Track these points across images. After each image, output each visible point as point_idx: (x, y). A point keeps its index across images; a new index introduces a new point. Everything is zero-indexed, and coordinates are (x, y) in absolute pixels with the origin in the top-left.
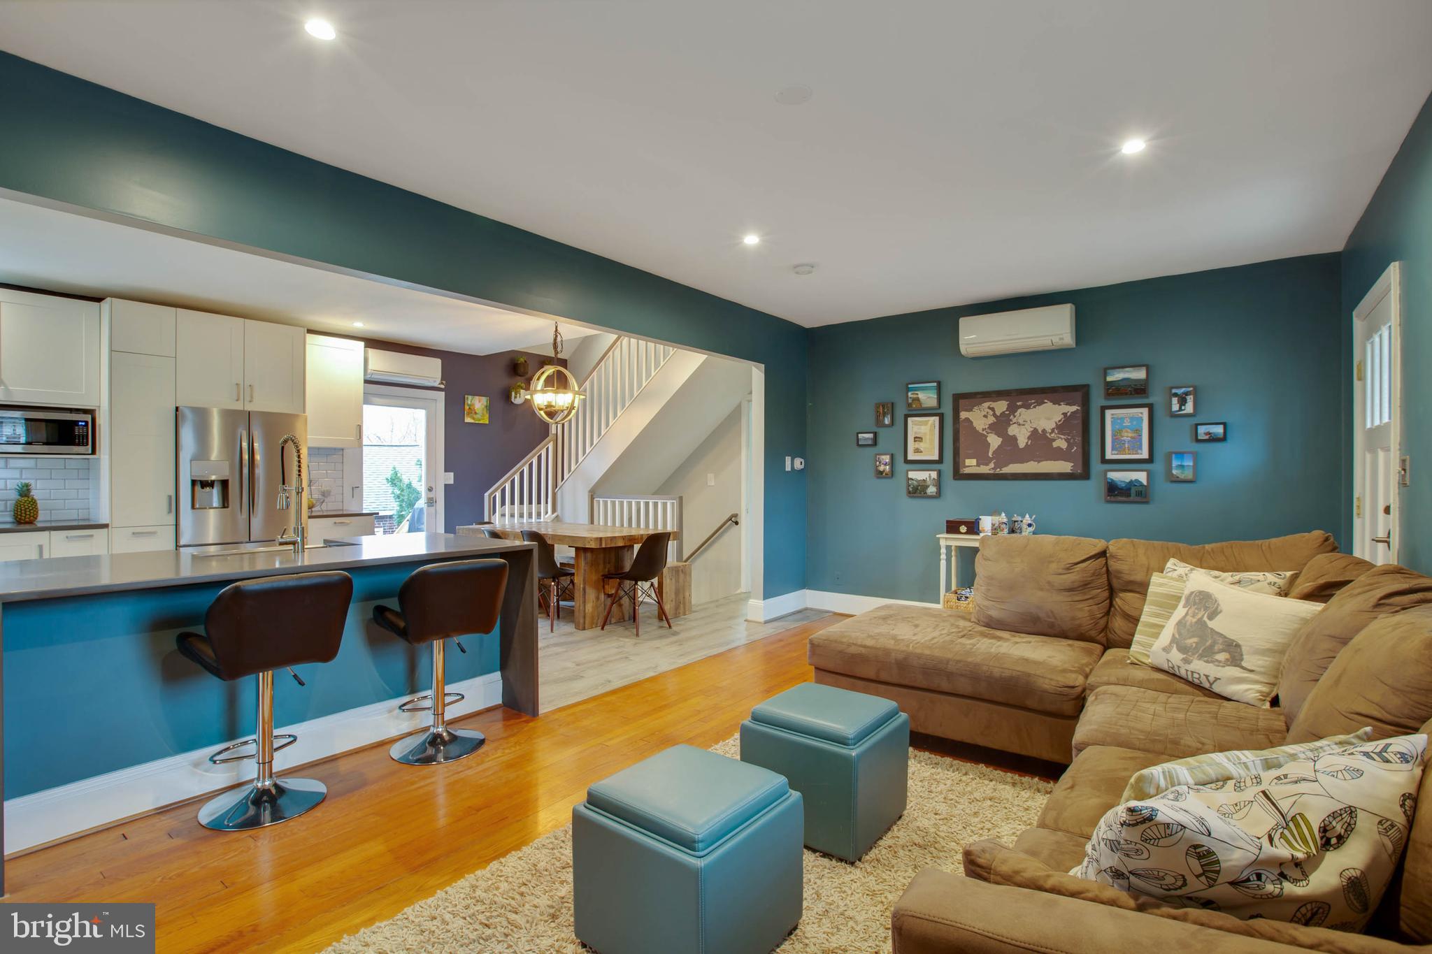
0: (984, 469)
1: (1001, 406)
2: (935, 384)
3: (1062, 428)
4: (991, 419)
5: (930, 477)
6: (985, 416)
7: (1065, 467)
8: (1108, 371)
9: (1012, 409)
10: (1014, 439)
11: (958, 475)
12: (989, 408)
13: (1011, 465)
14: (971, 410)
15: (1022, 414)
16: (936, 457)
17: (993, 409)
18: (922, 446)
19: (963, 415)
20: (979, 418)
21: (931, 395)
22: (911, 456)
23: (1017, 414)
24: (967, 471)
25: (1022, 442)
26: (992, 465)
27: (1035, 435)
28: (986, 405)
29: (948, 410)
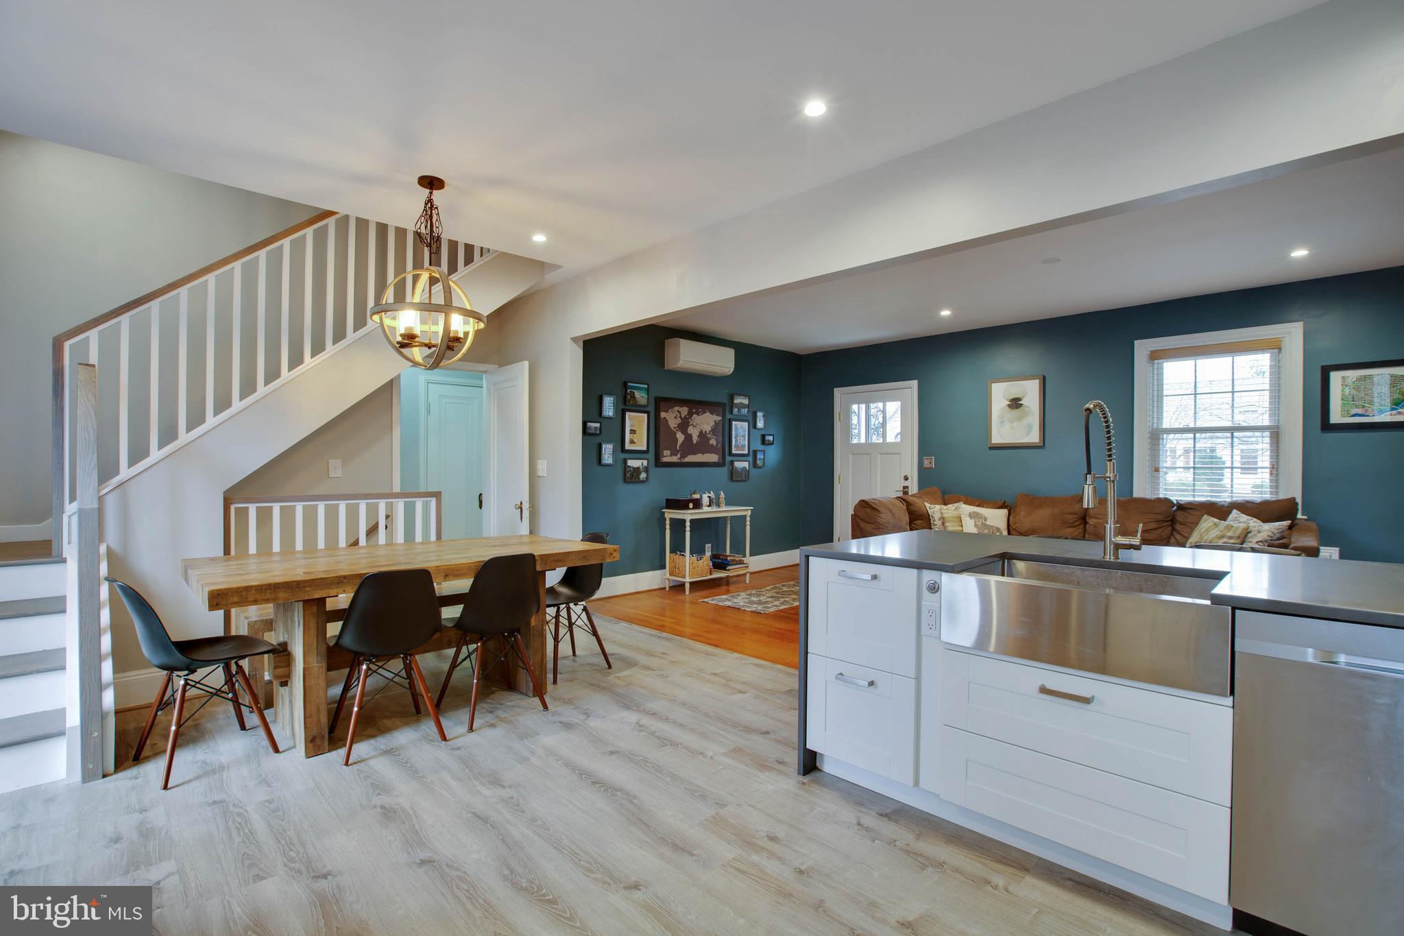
0: (675, 459)
1: (684, 411)
2: (646, 386)
3: (714, 430)
4: (679, 421)
5: (642, 464)
6: (676, 418)
7: (713, 458)
8: (735, 396)
9: (690, 414)
10: (691, 436)
11: (658, 463)
12: (678, 411)
13: (689, 456)
14: (667, 411)
15: (696, 419)
16: (645, 448)
17: (679, 412)
18: (635, 438)
19: (663, 415)
20: (671, 418)
21: (643, 395)
22: (628, 446)
23: (693, 418)
24: (665, 460)
25: (695, 439)
26: (679, 456)
27: (702, 435)
28: (676, 408)
29: (651, 409)
